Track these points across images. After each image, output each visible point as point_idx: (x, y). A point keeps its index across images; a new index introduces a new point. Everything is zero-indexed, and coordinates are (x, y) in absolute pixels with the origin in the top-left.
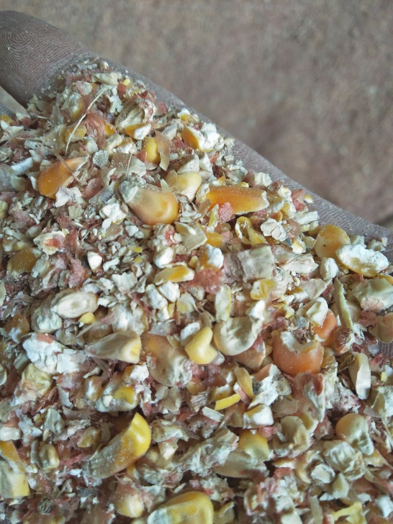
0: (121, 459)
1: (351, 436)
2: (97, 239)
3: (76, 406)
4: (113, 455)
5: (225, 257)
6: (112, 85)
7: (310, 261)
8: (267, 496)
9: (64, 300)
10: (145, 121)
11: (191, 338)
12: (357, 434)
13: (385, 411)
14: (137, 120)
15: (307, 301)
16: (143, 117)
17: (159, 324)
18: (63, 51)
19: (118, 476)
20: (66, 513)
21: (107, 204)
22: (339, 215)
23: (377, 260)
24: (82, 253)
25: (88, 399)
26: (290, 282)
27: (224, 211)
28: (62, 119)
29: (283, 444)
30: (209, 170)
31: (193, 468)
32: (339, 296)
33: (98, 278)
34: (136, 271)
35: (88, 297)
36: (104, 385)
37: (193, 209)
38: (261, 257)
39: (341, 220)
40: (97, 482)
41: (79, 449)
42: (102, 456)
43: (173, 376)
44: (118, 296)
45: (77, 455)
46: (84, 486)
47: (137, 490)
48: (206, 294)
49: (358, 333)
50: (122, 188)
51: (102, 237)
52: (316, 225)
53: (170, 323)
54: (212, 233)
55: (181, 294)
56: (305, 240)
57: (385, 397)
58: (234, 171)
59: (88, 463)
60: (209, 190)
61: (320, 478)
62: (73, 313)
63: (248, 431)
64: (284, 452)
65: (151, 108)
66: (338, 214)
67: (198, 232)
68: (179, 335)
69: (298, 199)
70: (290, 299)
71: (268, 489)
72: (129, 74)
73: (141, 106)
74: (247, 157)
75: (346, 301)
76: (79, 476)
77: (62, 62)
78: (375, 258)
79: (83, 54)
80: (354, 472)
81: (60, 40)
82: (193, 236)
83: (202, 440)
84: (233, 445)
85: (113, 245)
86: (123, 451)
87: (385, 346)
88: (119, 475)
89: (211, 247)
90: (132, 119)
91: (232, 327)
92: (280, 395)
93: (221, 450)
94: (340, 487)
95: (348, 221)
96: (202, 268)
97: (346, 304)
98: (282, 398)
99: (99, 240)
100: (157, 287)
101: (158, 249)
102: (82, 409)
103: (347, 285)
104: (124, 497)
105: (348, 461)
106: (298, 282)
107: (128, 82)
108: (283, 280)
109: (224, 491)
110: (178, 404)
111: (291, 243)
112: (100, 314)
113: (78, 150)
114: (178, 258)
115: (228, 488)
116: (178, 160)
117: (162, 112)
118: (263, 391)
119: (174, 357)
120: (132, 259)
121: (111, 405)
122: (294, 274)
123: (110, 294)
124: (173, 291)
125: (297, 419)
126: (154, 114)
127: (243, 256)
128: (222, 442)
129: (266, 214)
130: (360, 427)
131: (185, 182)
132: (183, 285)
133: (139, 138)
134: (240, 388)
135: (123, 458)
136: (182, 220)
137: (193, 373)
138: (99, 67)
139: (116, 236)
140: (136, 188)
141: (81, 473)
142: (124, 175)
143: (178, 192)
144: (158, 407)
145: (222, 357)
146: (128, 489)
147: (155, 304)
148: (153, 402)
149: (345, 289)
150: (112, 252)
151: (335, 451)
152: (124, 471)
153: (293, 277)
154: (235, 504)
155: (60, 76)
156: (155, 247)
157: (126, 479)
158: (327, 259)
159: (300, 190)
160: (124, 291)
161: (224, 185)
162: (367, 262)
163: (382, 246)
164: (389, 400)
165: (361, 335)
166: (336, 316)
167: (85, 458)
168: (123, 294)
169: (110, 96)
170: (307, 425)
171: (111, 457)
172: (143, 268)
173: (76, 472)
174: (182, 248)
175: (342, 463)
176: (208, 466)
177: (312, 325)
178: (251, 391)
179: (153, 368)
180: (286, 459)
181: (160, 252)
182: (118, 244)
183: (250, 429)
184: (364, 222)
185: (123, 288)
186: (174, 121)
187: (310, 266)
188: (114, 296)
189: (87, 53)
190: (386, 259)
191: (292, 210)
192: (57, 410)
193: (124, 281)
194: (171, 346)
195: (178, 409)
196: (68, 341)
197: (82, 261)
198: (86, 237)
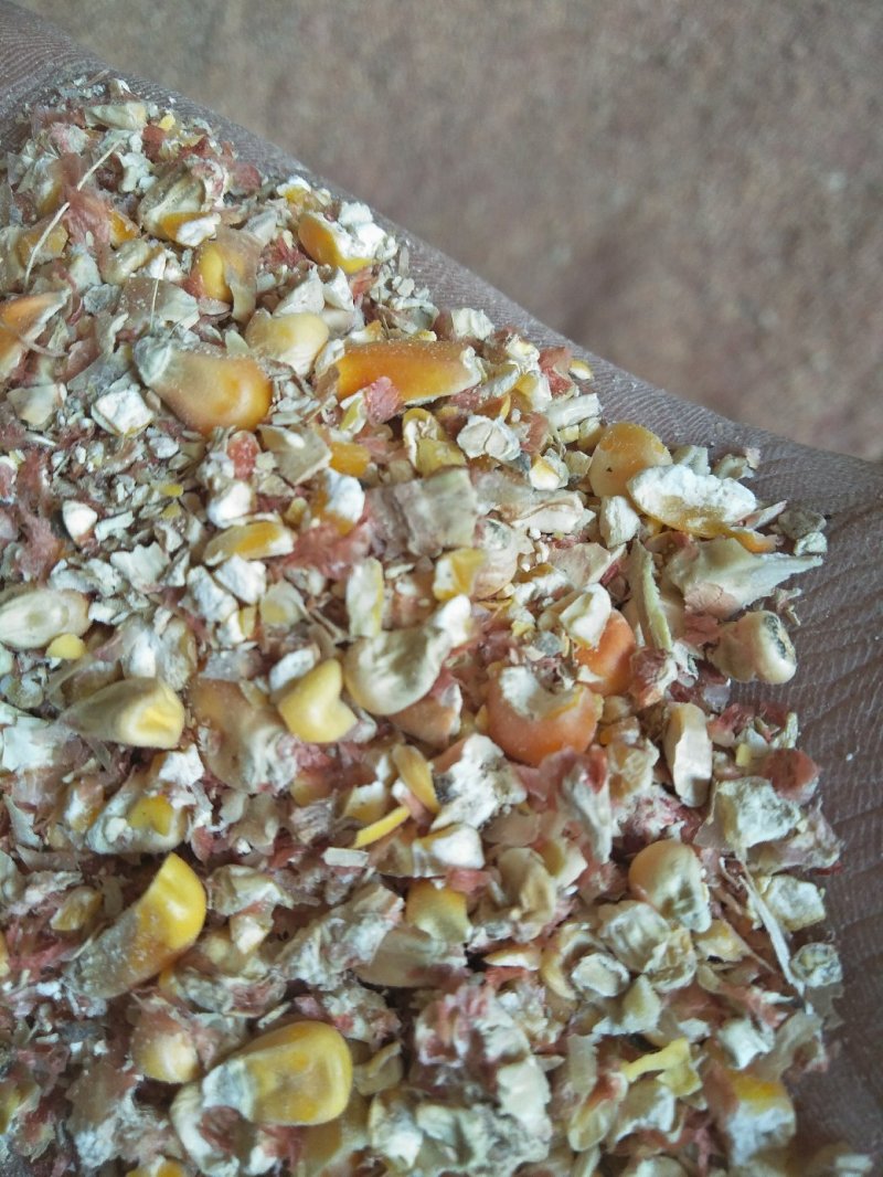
0: (140, 955)
1: (659, 891)
2: (84, 473)
3: (47, 842)
4: (123, 946)
5: (367, 497)
6: (131, 129)
7: (572, 505)
8: (464, 1028)
9: (8, 610)
10: (206, 207)
11: (293, 685)
12: (672, 887)
13: (738, 835)
14: (189, 205)
15: (564, 595)
16: (202, 199)
17: (224, 655)
18: (28, 59)
19: (138, 994)
20: (42, 1079)
21: (107, 393)
22: (652, 403)
23: (725, 499)
24: (54, 503)
25: (69, 828)
26: (527, 553)
27: (377, 398)
28: (19, 213)
29: (498, 910)
30: (346, 307)
31: (304, 975)
32: (642, 578)
33: (86, 559)
34: (164, 537)
35: (64, 600)
36: (108, 795)
37: (303, 393)
38: (447, 495)
39: (655, 413)
40: (97, 1008)
41: (53, 934)
42: (101, 950)
43: (254, 770)
44: (131, 598)
45: (47, 947)
46: (68, 1015)
47: (183, 1022)
48: (330, 584)
49: (684, 663)
50: (138, 353)
51: (95, 466)
52: (593, 425)
53: (247, 652)
54: (346, 443)
55: (268, 584)
56: (569, 459)
57: (737, 803)
58: (407, 311)
59: (75, 965)
60: (343, 353)
61: (592, 986)
62: (34, 637)
63: (424, 881)
64: (501, 928)
65: (219, 178)
66: (652, 400)
67: (310, 440)
68: (267, 681)
69: (554, 369)
70: (524, 592)
71: (463, 1009)
72: (176, 107)
73: (198, 173)
74: (443, 280)
75: (657, 590)
76: (58, 996)
77: (25, 85)
78: (720, 493)
79: (75, 64)
80: (671, 972)
81: (20, 31)
82: (298, 450)
83: (324, 910)
84: (387, 916)
85: (119, 482)
86: (141, 939)
87: (747, 690)
88: (140, 991)
89: (334, 475)
90: (178, 202)
91: (386, 651)
92: (504, 805)
93: (361, 929)
94: (639, 1007)
95: (673, 416)
96: (316, 523)
97: (658, 596)
98: (507, 810)
99: (89, 474)
100: (211, 570)
101: (217, 484)
102: (62, 850)
103: (660, 556)
104: (152, 1039)
105: (649, 945)
106: (545, 553)
107: (169, 122)
108: (504, 547)
109: (376, 1017)
110: (271, 831)
111: (529, 465)
112: (96, 637)
113: (50, 278)
114: (262, 502)
115: (383, 1008)
116: (277, 288)
117: (247, 186)
118: (460, 796)
119: (254, 728)
120: (160, 509)
121: (121, 838)
122: (536, 534)
123: (115, 596)
124: (248, 577)
125: (531, 854)
126: (225, 191)
127: (407, 493)
128: (364, 911)
129: (477, 401)
130: (677, 870)
131: (287, 333)
132: (273, 564)
133: (187, 243)
134: (407, 791)
135: (144, 953)
136: (278, 420)
137: (299, 762)
138: (107, 93)
139: (127, 462)
140: (169, 352)
141: (63, 989)
142: (146, 326)
143: (272, 357)
144: (228, 838)
145: (370, 723)
146: (163, 1022)
147: (208, 610)
148: (214, 829)
149: (656, 564)
150: (116, 498)
151: (621, 926)
152: (152, 981)
153: (535, 541)
154: (402, 1047)
155: (21, 116)
156: (211, 482)
157: (157, 1002)
158: (611, 499)
159: (560, 350)
160: (145, 586)
161: (379, 339)
162: (701, 504)
163: (745, 468)
164: (746, 809)
165: (689, 668)
166: (633, 627)
167: (64, 954)
168: (142, 596)
169: (124, 155)
170: (553, 868)
171: (119, 950)
172: (183, 530)
173: (51, 989)
174: (276, 482)
175: (638, 951)
176: (336, 968)
177: (575, 645)
178: (431, 795)
179: (212, 754)
180: (509, 945)
181: (221, 490)
182: (128, 479)
183: (430, 878)
184: (712, 417)
185: (143, 581)
186: (271, 205)
187: (572, 517)
188: (124, 599)
189: (84, 62)
190: (750, 495)
191: (541, 394)
192: (9, 854)
193: (140, 564)
194: (248, 704)
195: (271, 842)
196: (28, 700)
197: (51, 520)
198: (63, 468)
